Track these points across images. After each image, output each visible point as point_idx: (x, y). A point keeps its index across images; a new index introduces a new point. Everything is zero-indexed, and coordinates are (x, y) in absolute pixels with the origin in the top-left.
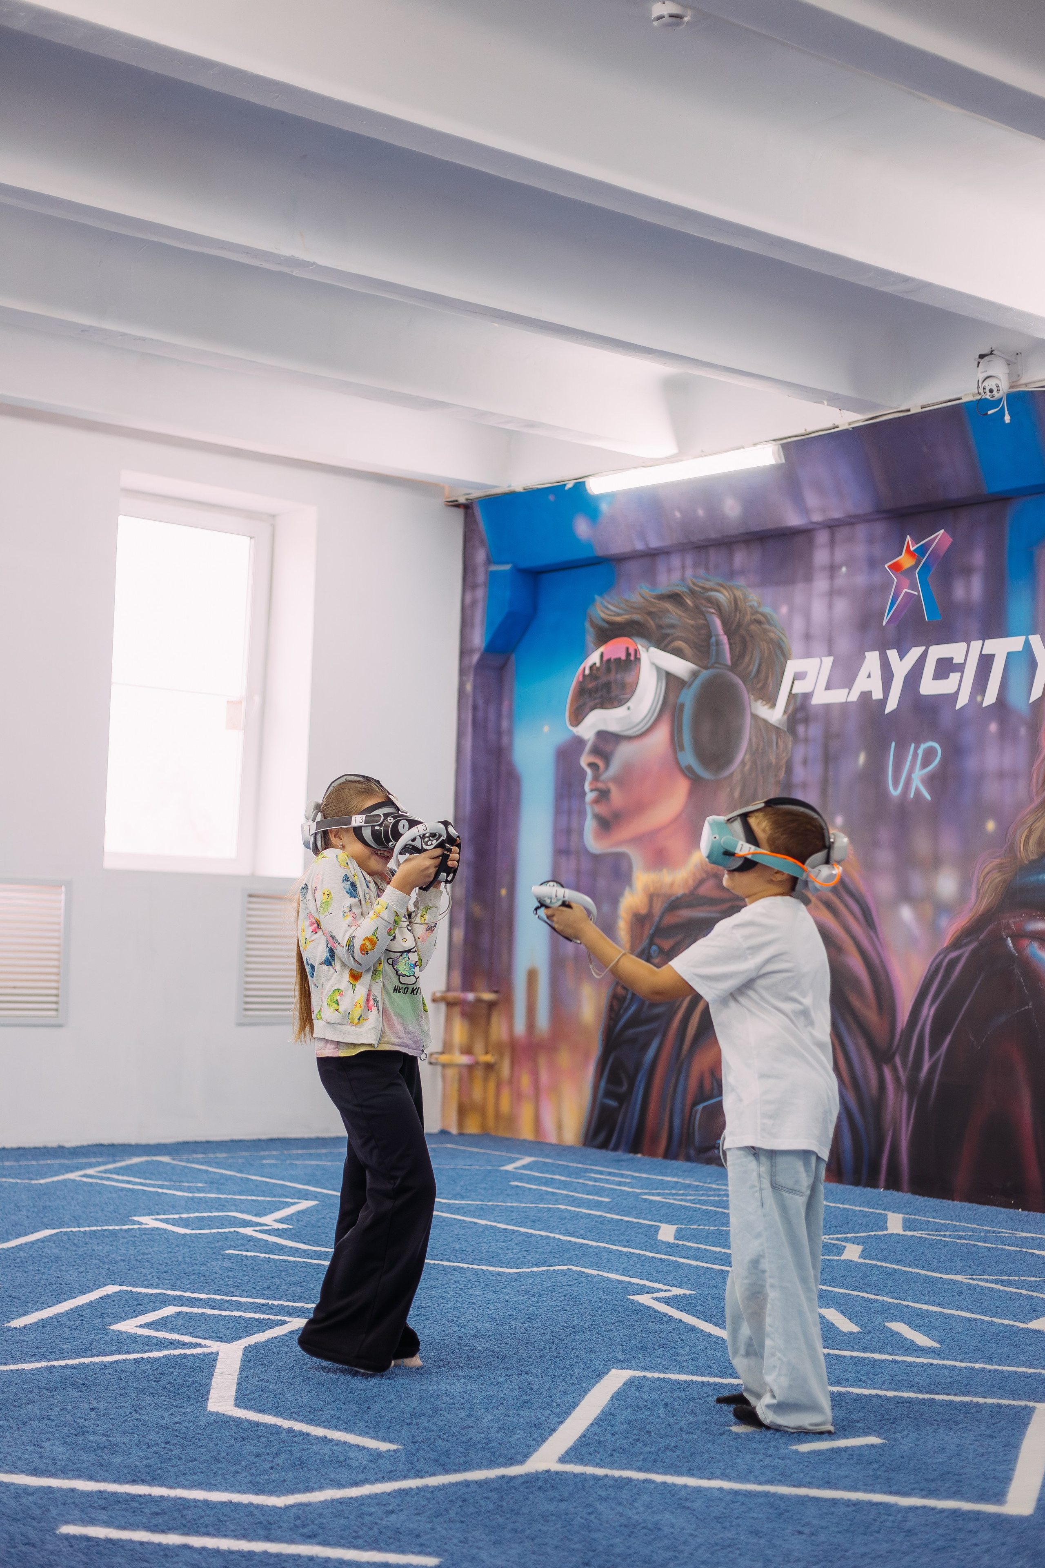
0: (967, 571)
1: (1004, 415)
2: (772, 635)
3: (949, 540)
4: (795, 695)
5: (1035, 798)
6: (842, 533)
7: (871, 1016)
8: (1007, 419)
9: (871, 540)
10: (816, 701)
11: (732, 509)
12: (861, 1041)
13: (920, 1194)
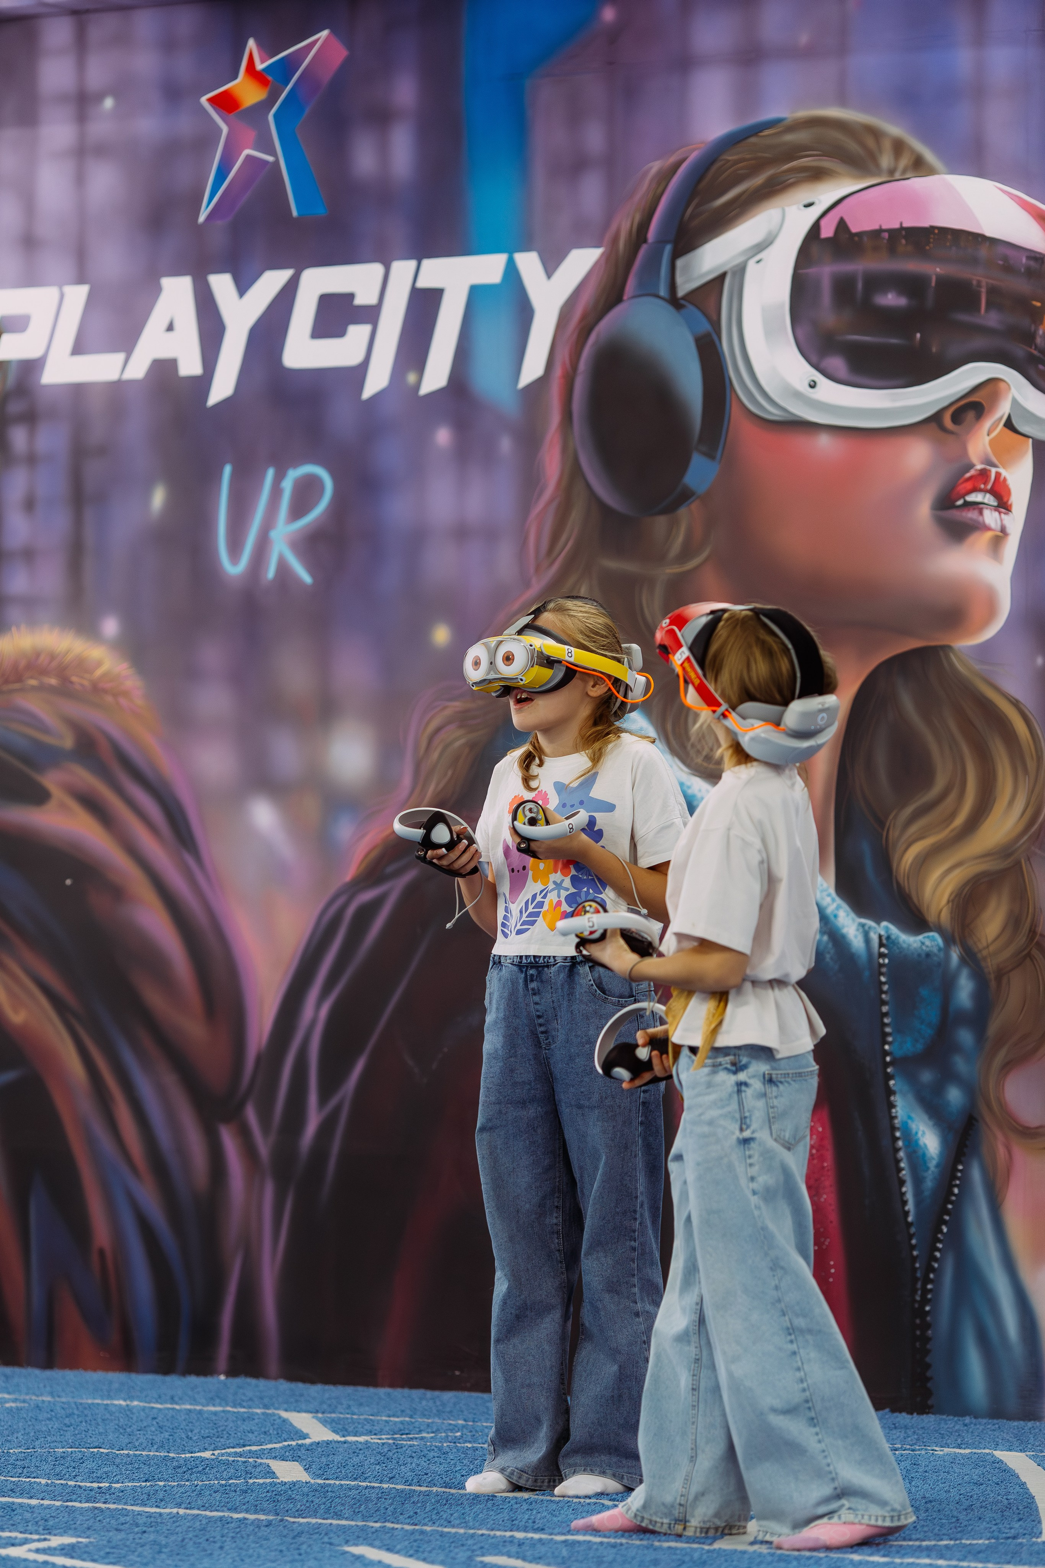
0: (382, 118)
3: (340, 53)
5: (534, 580)
6: (102, 27)
7: (190, 1026)
9: (167, 44)
10: (52, 375)
12: (170, 1080)
13: (304, 1380)
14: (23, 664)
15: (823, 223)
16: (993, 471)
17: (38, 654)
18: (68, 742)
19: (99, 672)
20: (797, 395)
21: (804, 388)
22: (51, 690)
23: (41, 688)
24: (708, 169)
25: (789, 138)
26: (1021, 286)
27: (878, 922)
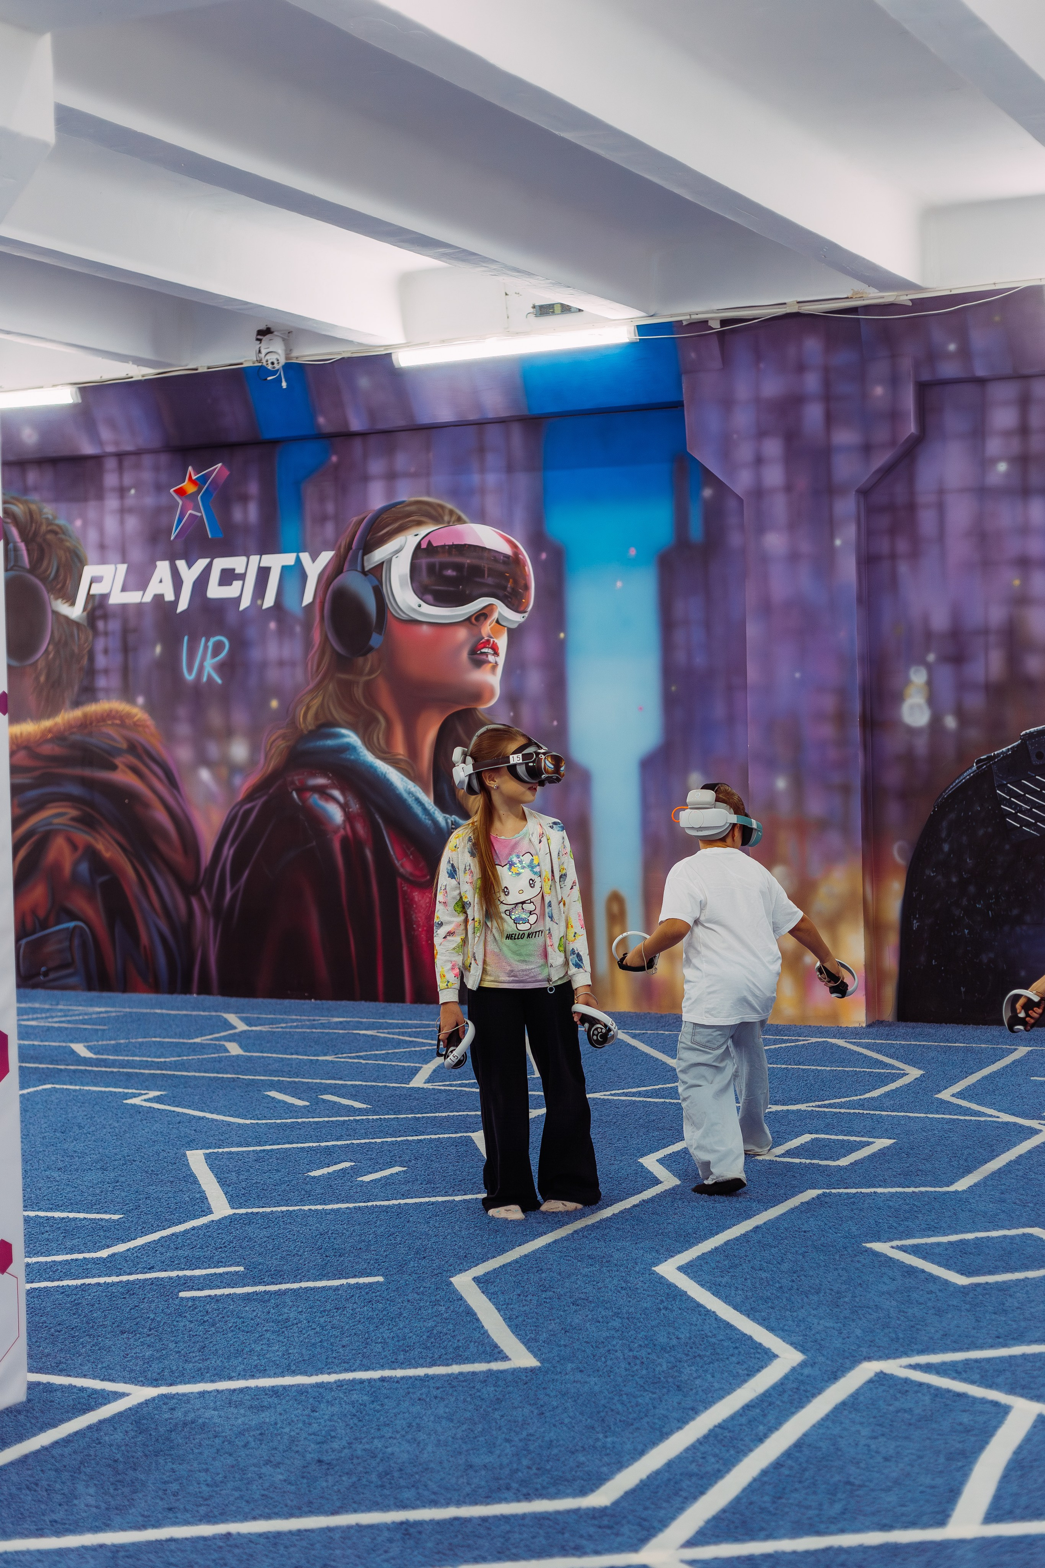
0: (244, 499)
1: (281, 382)
2: (68, 544)
3: (227, 473)
4: (94, 596)
5: (311, 681)
6: (128, 462)
7: (178, 858)
8: (284, 385)
9: (156, 469)
10: (113, 601)
11: (29, 436)
12: (171, 879)
14: (105, 714)
15: (422, 542)
16: (492, 640)
17: (111, 711)
18: (124, 746)
19: (136, 719)
20: (414, 610)
21: (416, 607)
22: (117, 725)
23: (113, 725)
24: (375, 521)
25: (408, 508)
26: (501, 567)
27: (451, 815)
